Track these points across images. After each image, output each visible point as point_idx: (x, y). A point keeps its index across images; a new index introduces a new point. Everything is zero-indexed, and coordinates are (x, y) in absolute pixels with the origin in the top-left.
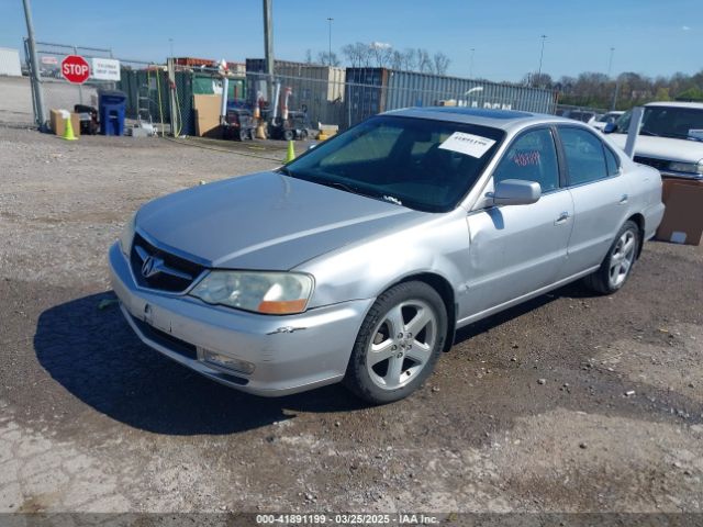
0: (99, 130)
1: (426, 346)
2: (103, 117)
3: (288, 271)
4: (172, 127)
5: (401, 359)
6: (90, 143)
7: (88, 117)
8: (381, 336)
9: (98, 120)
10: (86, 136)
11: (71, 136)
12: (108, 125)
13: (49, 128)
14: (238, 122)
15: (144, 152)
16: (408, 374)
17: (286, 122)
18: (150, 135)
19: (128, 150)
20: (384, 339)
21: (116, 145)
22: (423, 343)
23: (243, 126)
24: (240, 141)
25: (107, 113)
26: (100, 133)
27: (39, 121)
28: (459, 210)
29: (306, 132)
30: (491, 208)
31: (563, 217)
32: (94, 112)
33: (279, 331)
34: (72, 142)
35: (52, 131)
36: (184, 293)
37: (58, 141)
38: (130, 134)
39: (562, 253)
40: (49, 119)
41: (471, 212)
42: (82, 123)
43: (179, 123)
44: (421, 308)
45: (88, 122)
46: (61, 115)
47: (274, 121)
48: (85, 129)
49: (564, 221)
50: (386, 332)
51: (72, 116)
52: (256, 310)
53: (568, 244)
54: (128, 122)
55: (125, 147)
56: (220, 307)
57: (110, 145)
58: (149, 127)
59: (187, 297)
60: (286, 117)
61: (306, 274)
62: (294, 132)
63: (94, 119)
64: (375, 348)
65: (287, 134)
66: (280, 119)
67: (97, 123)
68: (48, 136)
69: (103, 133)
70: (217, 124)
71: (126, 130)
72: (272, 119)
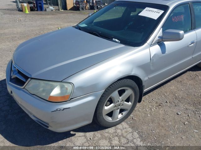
0: (36, 9)
1: (130, 103)
2: (37, 5)
3: (61, 81)
4: (59, 7)
5: (119, 110)
6: (33, 14)
7: (32, 5)
8: (109, 103)
9: (36, 6)
10: (32, 12)
11: (27, 12)
12: (39, 8)
13: (21, 10)
14: (79, 5)
15: (49, 17)
16: (122, 114)
17: (95, 4)
18: (52, 10)
19: (44, 16)
20: (110, 104)
21: (41, 14)
22: (128, 102)
23: (81, 6)
24: (80, 11)
25: (38, 3)
26: (36, 11)
27: (18, 8)
28: (146, 45)
29: (101, 6)
30: (160, 43)
31: (192, 43)
32: (34, 4)
33: (57, 110)
34: (27, 14)
35: (22, 11)
36: (23, 87)
37: (23, 14)
38: (46, 10)
39: (190, 58)
40: (21, 7)
41: (151, 45)
42: (30, 7)
43: (61, 6)
44: (127, 90)
45: (32, 7)
46: (24, 5)
47: (91, 3)
48: (32, 9)
49: (192, 45)
50: (111, 101)
51: (27, 5)
52: (48, 100)
53: (193, 54)
54: (45, 6)
55: (43, 15)
56: (34, 96)
57: (39, 14)
58: (51, 8)
59: (24, 89)
60: (95, 2)
61: (70, 83)
62: (97, 7)
63: (34, 6)
64: (106, 108)
65: (95, 8)
66: (93, 3)
67: (35, 7)
68: (21, 12)
69: (37, 10)
70: (73, 6)
71: (44, 9)
72: (90, 3)
